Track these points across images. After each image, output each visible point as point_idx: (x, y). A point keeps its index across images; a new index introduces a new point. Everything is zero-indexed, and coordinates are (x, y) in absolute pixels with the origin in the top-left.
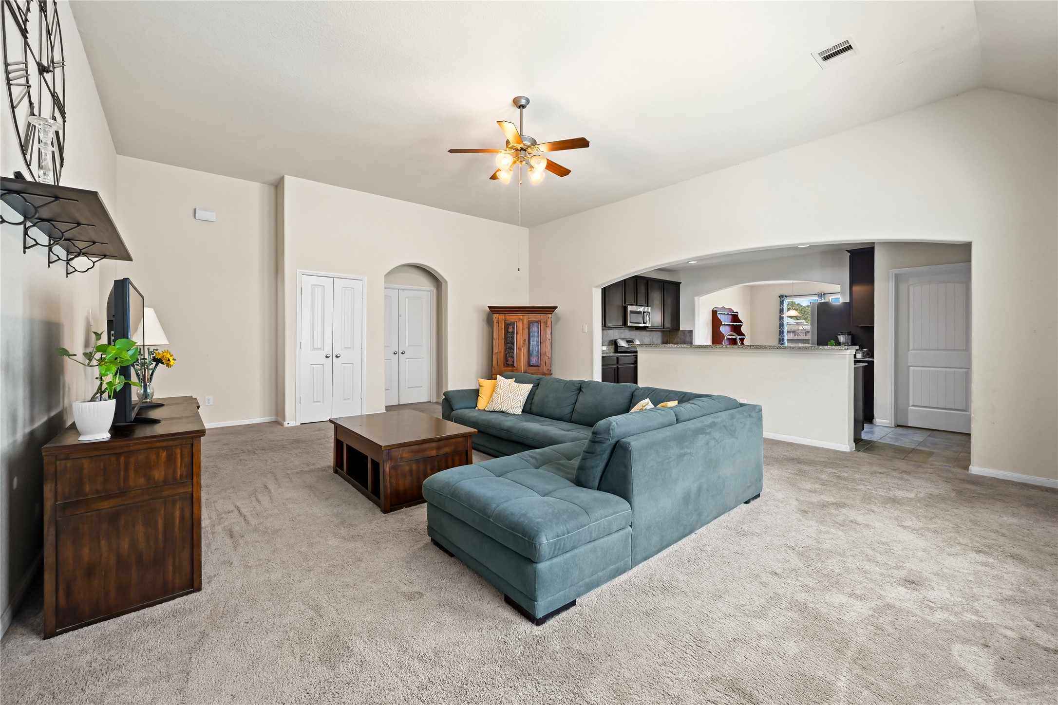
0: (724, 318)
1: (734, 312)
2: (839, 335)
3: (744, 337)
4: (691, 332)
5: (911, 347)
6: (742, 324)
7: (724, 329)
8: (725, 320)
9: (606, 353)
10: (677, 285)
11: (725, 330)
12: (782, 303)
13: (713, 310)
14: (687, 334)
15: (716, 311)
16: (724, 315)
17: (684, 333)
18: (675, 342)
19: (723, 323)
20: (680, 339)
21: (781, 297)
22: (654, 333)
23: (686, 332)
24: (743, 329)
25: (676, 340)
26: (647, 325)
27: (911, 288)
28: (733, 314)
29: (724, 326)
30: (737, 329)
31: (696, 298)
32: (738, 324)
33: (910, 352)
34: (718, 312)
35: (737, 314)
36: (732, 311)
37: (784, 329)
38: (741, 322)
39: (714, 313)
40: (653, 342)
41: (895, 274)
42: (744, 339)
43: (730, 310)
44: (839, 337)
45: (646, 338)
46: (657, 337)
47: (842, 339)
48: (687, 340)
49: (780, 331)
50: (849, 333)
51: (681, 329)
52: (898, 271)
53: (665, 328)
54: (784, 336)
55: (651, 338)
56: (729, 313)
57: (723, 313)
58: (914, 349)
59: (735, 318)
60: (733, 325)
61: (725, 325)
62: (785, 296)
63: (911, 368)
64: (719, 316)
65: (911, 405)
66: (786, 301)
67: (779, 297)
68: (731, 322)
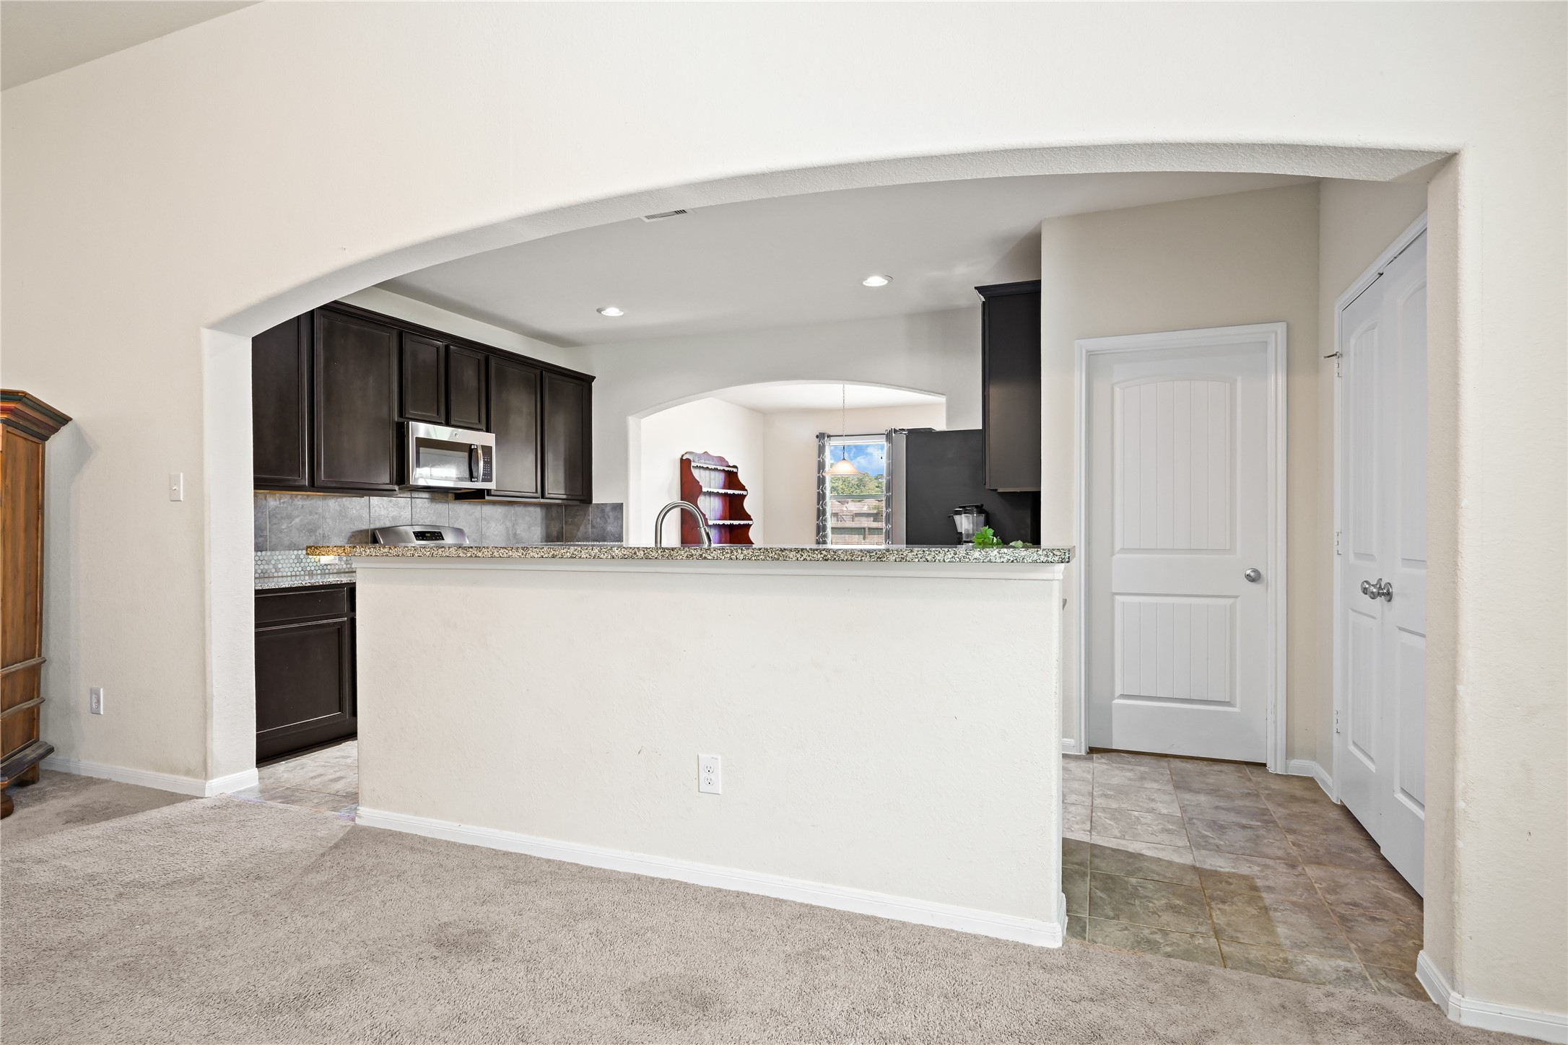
0: (708, 479)
1: (730, 466)
2: (958, 513)
3: (750, 522)
4: (619, 508)
5: (1118, 546)
6: (744, 493)
7: (707, 504)
8: (710, 482)
9: (339, 573)
10: (584, 382)
11: (710, 508)
12: (821, 450)
13: (682, 459)
14: (610, 514)
15: (689, 461)
16: (707, 472)
17: (603, 511)
18: (579, 534)
19: (704, 490)
20: (593, 527)
21: (821, 436)
22: (520, 509)
23: (608, 509)
24: (748, 505)
25: (582, 528)
26: (491, 486)
27: (1117, 390)
28: (727, 469)
29: (708, 498)
30: (734, 506)
31: (631, 421)
32: (737, 492)
33: (1117, 556)
34: (693, 464)
35: (735, 470)
36: (724, 464)
37: (825, 504)
38: (743, 488)
39: (685, 464)
40: (515, 535)
41: (1088, 351)
42: (749, 526)
43: (721, 460)
44: (957, 518)
45: (493, 525)
46: (531, 524)
47: (964, 523)
48: (610, 528)
49: (818, 509)
50: (980, 510)
51: (595, 501)
52: (1094, 344)
53: (547, 495)
54: (825, 520)
55: (509, 524)
56: (719, 468)
57: (705, 466)
58: (1123, 550)
59: (731, 478)
60: (726, 494)
61: (710, 494)
62: (829, 436)
63: (1117, 597)
64: (696, 473)
65: (1118, 692)
66: (830, 445)
67: (817, 437)
68: (724, 488)
